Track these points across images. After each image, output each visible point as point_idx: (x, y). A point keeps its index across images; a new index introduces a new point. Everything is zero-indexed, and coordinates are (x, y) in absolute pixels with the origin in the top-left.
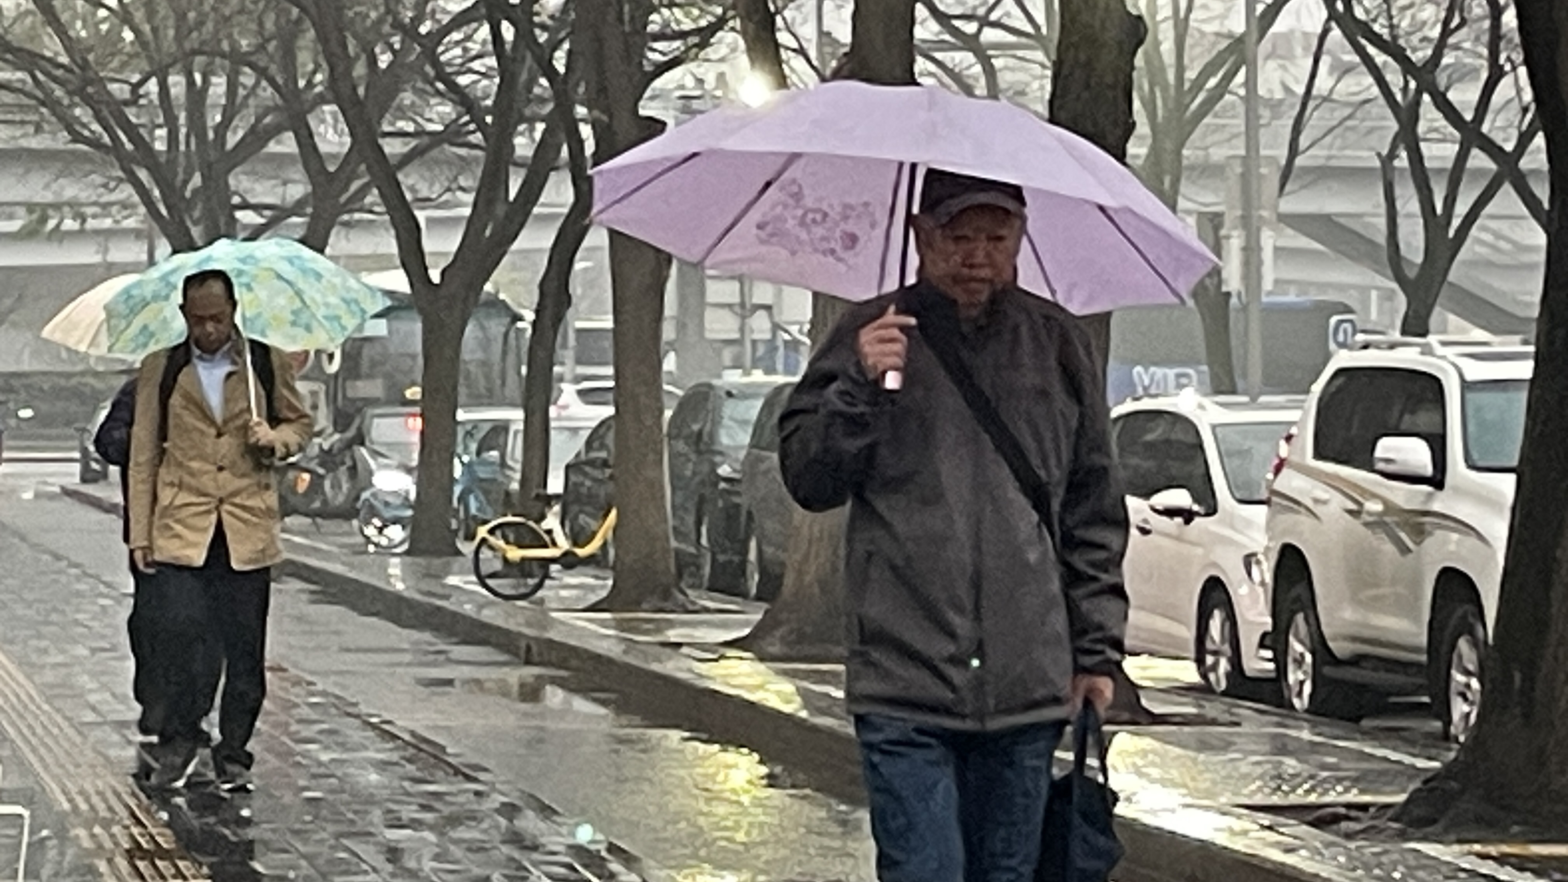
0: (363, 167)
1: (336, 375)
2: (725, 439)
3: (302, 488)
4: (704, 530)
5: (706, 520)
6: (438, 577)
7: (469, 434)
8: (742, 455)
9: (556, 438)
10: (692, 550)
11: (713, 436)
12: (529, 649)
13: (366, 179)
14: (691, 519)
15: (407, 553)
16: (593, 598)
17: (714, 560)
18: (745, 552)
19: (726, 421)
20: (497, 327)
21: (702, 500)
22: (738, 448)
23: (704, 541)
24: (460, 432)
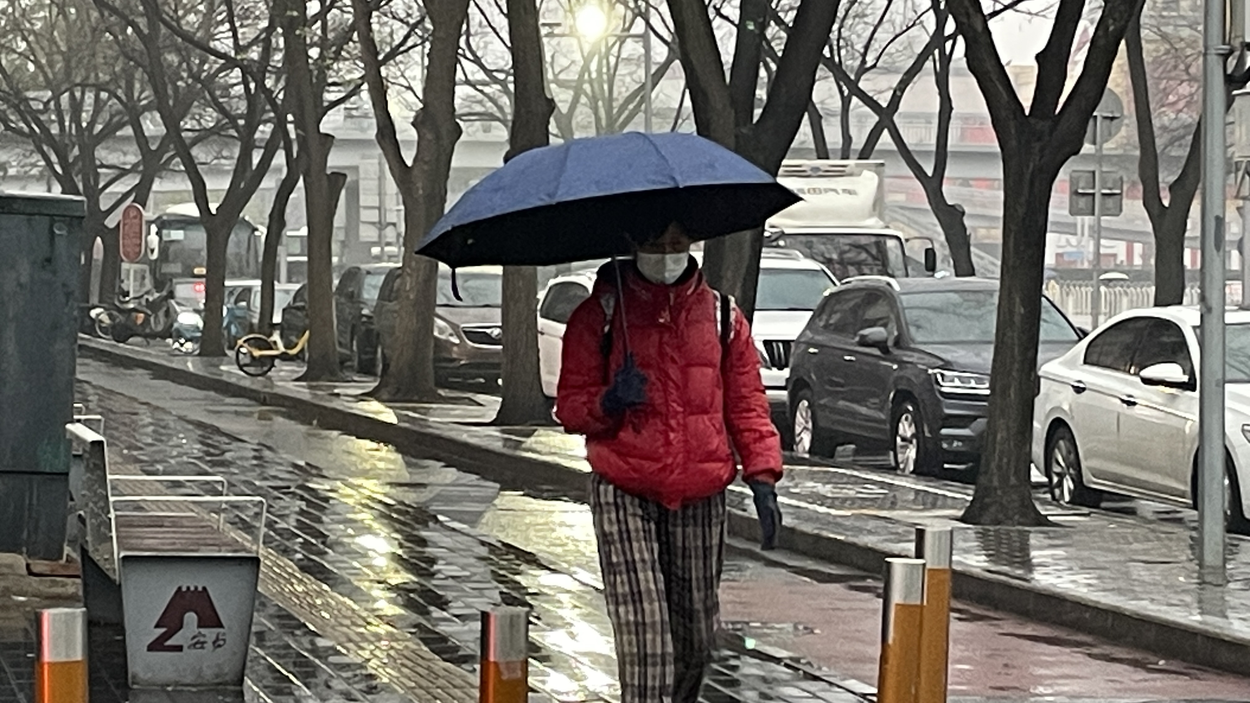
0: (172, 146)
1: (156, 260)
2: (365, 296)
3: (139, 322)
4: (355, 343)
5: (356, 337)
6: (217, 366)
7: (231, 293)
8: (374, 304)
9: (277, 295)
10: (348, 352)
11: (360, 294)
12: (265, 399)
13: (172, 153)
14: (348, 337)
15: (199, 355)
16: (296, 376)
17: (359, 358)
18: (376, 352)
19: (366, 286)
20: (244, 235)
21: (354, 327)
22: (373, 300)
23: (355, 348)
24: (227, 293)
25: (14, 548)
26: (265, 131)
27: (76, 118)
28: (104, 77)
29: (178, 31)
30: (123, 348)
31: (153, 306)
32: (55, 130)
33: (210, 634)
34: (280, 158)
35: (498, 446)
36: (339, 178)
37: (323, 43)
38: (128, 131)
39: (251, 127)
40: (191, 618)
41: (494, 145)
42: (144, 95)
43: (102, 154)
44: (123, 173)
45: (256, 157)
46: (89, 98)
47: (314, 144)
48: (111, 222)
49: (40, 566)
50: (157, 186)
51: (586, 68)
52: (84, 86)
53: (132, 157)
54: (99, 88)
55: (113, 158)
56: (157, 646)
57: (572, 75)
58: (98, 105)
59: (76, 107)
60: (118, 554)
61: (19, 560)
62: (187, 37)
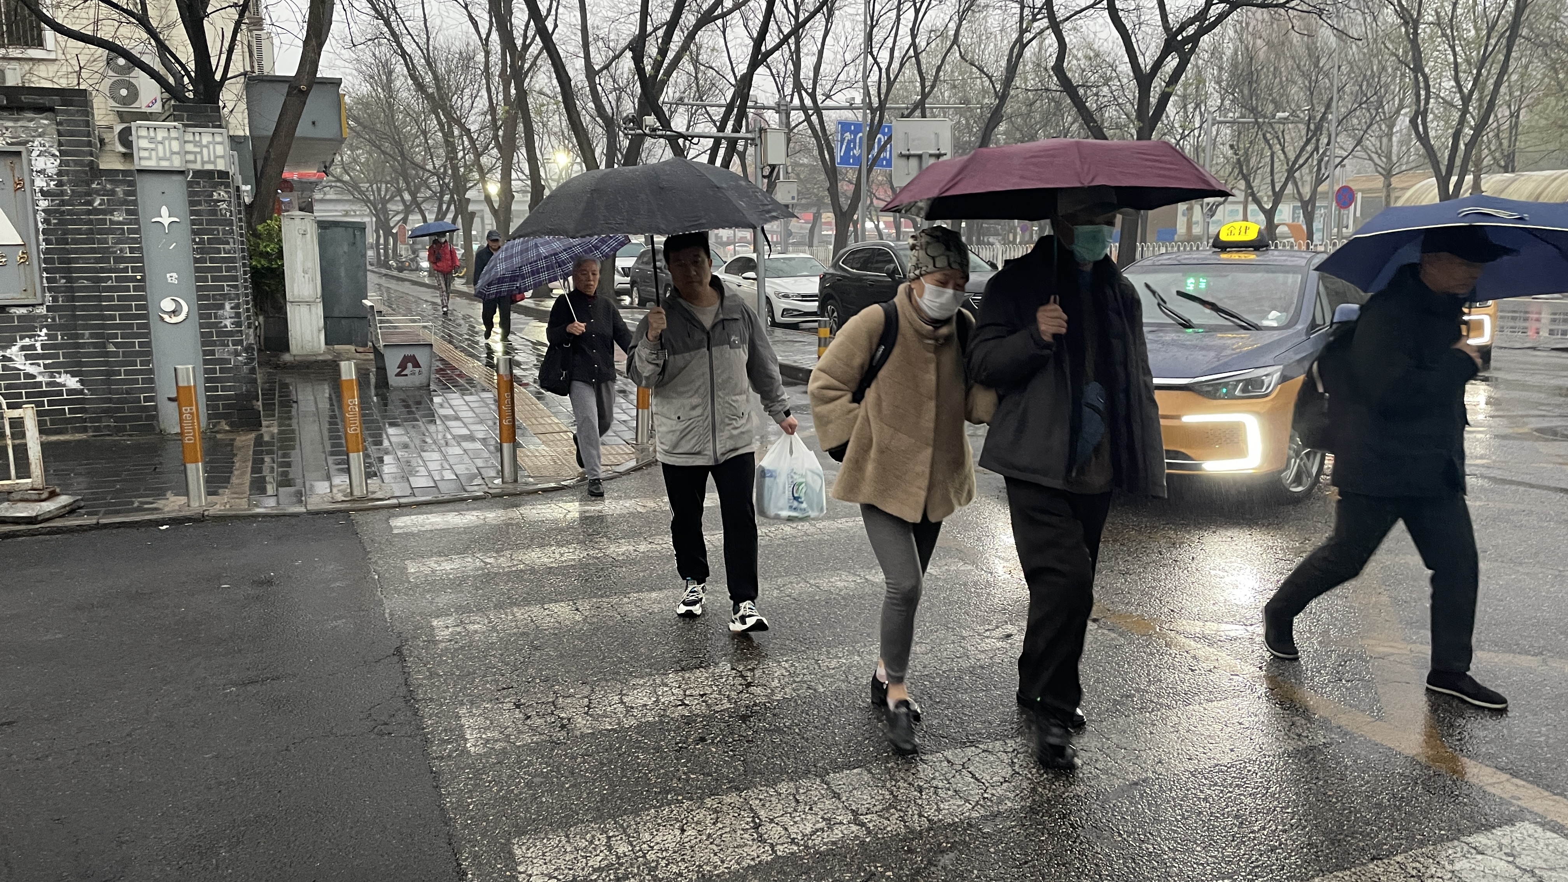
25: (350, 344)
26: (447, 197)
27: (379, 194)
28: (388, 178)
29: (413, 163)
30: (401, 275)
31: (412, 260)
32: (372, 198)
33: (417, 370)
34: (452, 207)
35: (533, 306)
36: (473, 214)
37: (465, 166)
38: (398, 198)
39: (442, 196)
40: (410, 365)
41: (525, 202)
42: (402, 185)
43: (390, 206)
44: (398, 213)
45: (444, 207)
46: (384, 186)
47: (463, 201)
48: (394, 231)
49: (360, 349)
50: (410, 217)
51: (561, 174)
52: (381, 182)
53: (401, 207)
54: (387, 183)
55: (394, 208)
56: (398, 375)
57: (556, 177)
58: (387, 190)
59: (379, 190)
60: (382, 343)
61: (352, 348)
62: (417, 165)
